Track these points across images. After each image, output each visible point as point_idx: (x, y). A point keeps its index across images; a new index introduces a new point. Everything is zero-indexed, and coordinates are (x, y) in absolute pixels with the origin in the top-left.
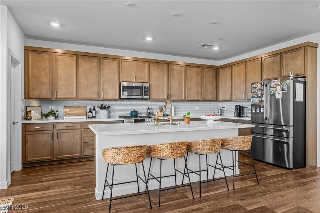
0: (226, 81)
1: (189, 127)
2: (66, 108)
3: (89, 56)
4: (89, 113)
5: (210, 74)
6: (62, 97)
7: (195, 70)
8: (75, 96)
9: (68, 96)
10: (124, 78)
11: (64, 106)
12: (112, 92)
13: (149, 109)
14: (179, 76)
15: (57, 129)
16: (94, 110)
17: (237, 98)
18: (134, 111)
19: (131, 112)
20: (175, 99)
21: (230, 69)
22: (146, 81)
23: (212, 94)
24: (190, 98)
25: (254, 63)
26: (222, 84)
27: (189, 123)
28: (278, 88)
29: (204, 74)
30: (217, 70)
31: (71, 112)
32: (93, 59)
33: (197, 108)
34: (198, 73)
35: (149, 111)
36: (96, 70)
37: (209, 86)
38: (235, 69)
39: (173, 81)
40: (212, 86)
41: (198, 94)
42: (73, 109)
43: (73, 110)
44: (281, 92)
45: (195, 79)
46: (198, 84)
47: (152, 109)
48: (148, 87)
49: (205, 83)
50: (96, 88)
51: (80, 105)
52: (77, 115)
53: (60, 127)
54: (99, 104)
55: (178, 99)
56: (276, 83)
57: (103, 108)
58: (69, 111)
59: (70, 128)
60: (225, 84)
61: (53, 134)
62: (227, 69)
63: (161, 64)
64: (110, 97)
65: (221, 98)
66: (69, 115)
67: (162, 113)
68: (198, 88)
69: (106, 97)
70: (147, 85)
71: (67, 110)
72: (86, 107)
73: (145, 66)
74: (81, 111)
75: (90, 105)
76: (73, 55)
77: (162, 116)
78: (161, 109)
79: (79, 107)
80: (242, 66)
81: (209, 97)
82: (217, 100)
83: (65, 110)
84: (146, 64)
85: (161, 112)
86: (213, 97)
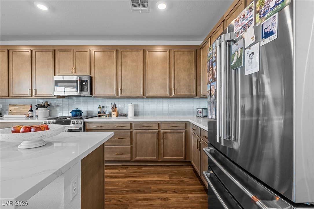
2: (11, 106)
3: (20, 49)
4: (29, 112)
8: (6, 94)
10: (60, 71)
11: (9, 105)
13: (100, 107)
14: (134, 64)
18: (77, 110)
19: (73, 111)
20: (128, 94)
22: (88, 73)
23: (189, 86)
29: (175, 58)
31: (15, 110)
33: (171, 106)
35: (99, 110)
37: (183, 75)
39: (125, 70)
40: (189, 75)
41: (164, 87)
42: (18, 107)
43: (18, 109)
45: (160, 67)
47: (104, 107)
48: (87, 81)
49: (176, 72)
51: (24, 103)
55: (133, 94)
58: (14, 109)
62: (206, 47)
63: (108, 50)
64: (44, 93)
66: (14, 113)
67: (115, 113)
68: (165, 79)
71: (12, 108)
73: (86, 55)
77: (115, 116)
79: (24, 105)
81: (184, 91)
82: (197, 95)
83: (10, 108)
84: (88, 53)
85: (114, 111)
86: (190, 90)
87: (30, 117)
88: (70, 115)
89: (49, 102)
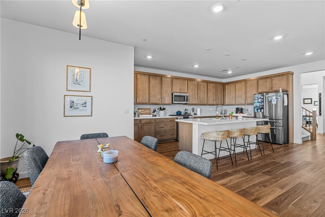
0: (230, 92)
1: (232, 121)
3: (155, 76)
4: (153, 113)
5: (220, 87)
6: (141, 102)
7: (212, 85)
8: (147, 102)
9: (144, 102)
10: (174, 90)
11: (138, 108)
12: (168, 100)
13: (186, 110)
14: (204, 89)
15: (142, 123)
16: (155, 111)
17: (239, 103)
18: (179, 111)
19: (177, 112)
21: (233, 85)
22: (186, 92)
23: (221, 100)
24: (210, 103)
25: (252, 81)
26: (227, 94)
27: (232, 118)
28: (274, 98)
29: (217, 88)
30: (224, 85)
32: (157, 77)
33: (211, 109)
34: (214, 87)
36: (159, 85)
37: (219, 95)
38: (238, 85)
39: (200, 92)
40: (221, 95)
41: (214, 100)
43: (143, 111)
44: (275, 100)
45: (212, 91)
46: (214, 94)
47: (188, 110)
48: (188, 96)
49: (217, 94)
50: (159, 97)
52: (146, 114)
53: (143, 122)
54: (159, 106)
55: (203, 103)
56: (272, 95)
57: (161, 109)
58: (142, 111)
59: (149, 123)
60: (229, 94)
61: (139, 126)
62: (232, 85)
64: (166, 102)
65: (226, 103)
66: (142, 114)
67: (193, 113)
68: (214, 97)
69: (164, 103)
70: (188, 95)
71: (140, 111)
72: (150, 109)
73: (185, 83)
74: (148, 111)
75: (152, 108)
76: (147, 75)
77: (194, 114)
78: (193, 110)
79: (147, 109)
80: (243, 83)
81: (220, 102)
82: (223, 104)
83: (139, 111)
84: (186, 81)
85: (193, 112)
86: (222, 102)
87: (155, 116)
88: (176, 114)
89: (165, 107)
